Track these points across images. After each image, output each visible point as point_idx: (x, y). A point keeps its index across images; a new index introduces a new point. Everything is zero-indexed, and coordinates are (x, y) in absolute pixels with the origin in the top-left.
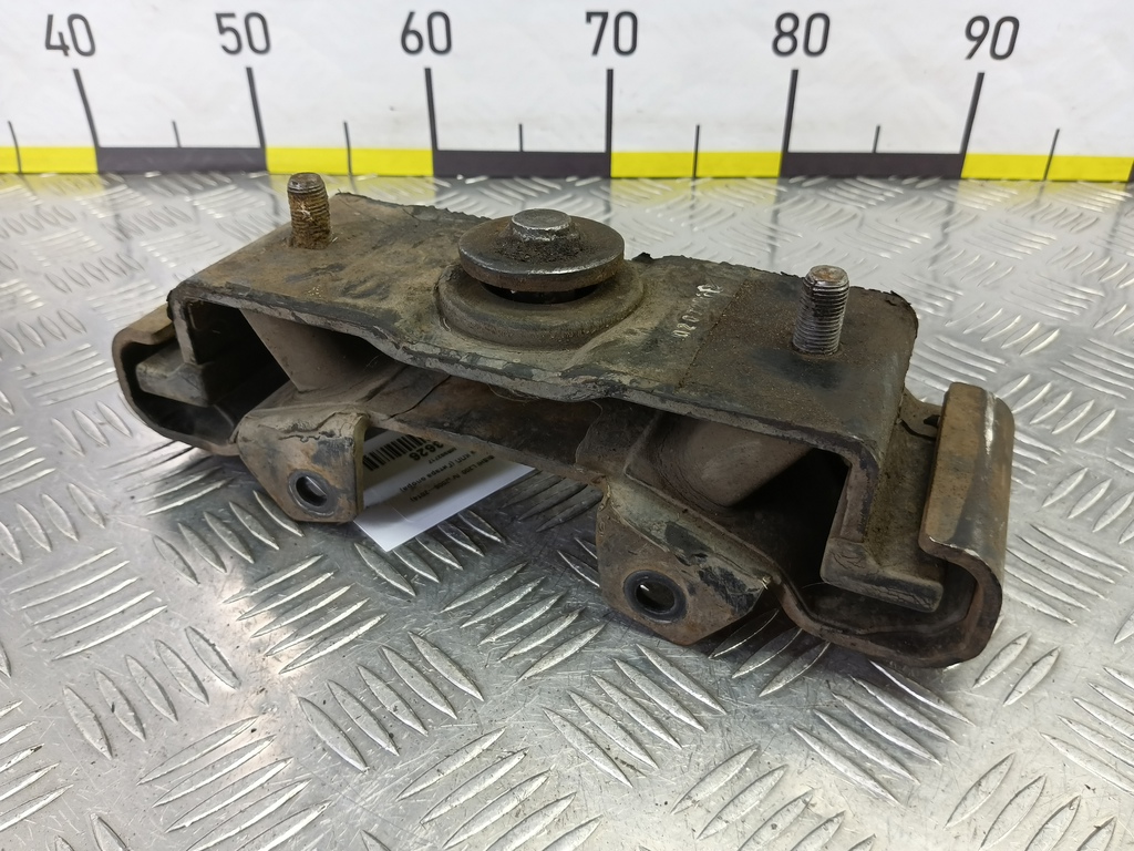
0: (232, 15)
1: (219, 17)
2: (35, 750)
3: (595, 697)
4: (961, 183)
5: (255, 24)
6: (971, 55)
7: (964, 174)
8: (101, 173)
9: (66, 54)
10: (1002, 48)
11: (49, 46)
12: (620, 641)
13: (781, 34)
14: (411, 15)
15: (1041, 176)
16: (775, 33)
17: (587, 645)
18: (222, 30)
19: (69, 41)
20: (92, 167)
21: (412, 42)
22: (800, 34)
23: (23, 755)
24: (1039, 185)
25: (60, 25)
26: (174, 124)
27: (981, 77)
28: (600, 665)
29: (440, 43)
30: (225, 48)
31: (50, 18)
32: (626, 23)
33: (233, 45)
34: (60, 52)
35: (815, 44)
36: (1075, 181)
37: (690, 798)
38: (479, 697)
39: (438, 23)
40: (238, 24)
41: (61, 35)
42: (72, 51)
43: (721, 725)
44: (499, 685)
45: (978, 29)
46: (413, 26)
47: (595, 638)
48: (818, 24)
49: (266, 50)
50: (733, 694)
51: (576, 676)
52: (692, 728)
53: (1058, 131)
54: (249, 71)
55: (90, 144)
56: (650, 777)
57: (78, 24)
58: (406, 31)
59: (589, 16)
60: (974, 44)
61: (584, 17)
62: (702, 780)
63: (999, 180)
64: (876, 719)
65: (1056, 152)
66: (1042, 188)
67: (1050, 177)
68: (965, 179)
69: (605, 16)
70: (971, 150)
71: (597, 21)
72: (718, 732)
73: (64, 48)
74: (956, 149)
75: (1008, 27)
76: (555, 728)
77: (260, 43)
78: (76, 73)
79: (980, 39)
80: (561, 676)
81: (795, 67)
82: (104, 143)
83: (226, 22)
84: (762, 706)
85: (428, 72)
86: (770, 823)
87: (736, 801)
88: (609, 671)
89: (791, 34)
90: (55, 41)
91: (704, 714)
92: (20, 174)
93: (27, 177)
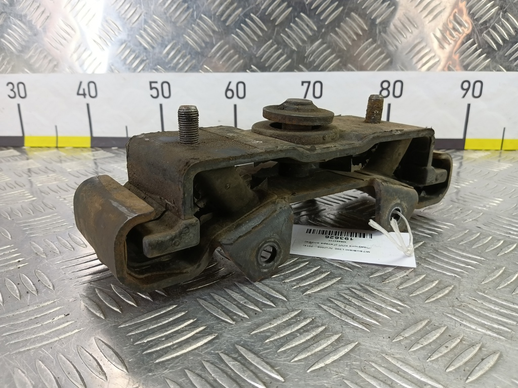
0: (156, 82)
1: (151, 83)
2: (66, 315)
3: (343, 301)
4: (465, 151)
5: (165, 86)
6: (464, 97)
7: (466, 148)
8: (92, 147)
9: (85, 97)
10: (477, 93)
11: (78, 94)
12: (350, 283)
13: (383, 89)
14: (230, 83)
15: (499, 148)
16: (380, 89)
17: (334, 283)
18: (151, 88)
19: (87, 92)
20: (89, 145)
21: (229, 94)
22: (391, 89)
23: (61, 317)
24: (499, 152)
25: (85, 86)
26: (126, 127)
27: (469, 106)
28: (343, 290)
29: (241, 94)
30: (152, 96)
31: (81, 83)
32: (318, 86)
33: (155, 95)
34: (82, 97)
35: (397, 93)
36: (515, 150)
37: (401, 335)
38: (285, 299)
39: (241, 86)
40: (158, 86)
41: (84, 90)
42: (88, 96)
43: (409, 312)
44: (294, 296)
45: (466, 86)
46: (230, 88)
47: (338, 281)
48: (398, 85)
49: (169, 97)
50: (411, 301)
51: (332, 293)
52: (395, 313)
53: (504, 129)
54: (161, 106)
55: (89, 135)
56: (378, 328)
57: (92, 85)
58: (228, 90)
59: (303, 83)
60: (465, 92)
61: (301, 83)
62: (404, 330)
63: (481, 150)
64: (485, 311)
65: (505, 138)
66: (501, 153)
67: (503, 148)
68: (466, 150)
69: (309, 83)
70: (468, 137)
71: (306, 85)
72: (408, 315)
73: (84, 95)
74: (461, 137)
75: (478, 85)
76: (325, 310)
77: (166, 94)
78: (88, 105)
79: (467, 90)
80: (323, 293)
81: (389, 102)
82: (95, 135)
83: (153, 85)
84: (427, 306)
85: (235, 106)
86: (445, 345)
87: (425, 337)
88: (347, 292)
89: (387, 89)
90: (81, 92)
91: (399, 308)
92: (57, 147)
93: (59, 149)
